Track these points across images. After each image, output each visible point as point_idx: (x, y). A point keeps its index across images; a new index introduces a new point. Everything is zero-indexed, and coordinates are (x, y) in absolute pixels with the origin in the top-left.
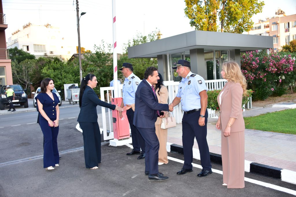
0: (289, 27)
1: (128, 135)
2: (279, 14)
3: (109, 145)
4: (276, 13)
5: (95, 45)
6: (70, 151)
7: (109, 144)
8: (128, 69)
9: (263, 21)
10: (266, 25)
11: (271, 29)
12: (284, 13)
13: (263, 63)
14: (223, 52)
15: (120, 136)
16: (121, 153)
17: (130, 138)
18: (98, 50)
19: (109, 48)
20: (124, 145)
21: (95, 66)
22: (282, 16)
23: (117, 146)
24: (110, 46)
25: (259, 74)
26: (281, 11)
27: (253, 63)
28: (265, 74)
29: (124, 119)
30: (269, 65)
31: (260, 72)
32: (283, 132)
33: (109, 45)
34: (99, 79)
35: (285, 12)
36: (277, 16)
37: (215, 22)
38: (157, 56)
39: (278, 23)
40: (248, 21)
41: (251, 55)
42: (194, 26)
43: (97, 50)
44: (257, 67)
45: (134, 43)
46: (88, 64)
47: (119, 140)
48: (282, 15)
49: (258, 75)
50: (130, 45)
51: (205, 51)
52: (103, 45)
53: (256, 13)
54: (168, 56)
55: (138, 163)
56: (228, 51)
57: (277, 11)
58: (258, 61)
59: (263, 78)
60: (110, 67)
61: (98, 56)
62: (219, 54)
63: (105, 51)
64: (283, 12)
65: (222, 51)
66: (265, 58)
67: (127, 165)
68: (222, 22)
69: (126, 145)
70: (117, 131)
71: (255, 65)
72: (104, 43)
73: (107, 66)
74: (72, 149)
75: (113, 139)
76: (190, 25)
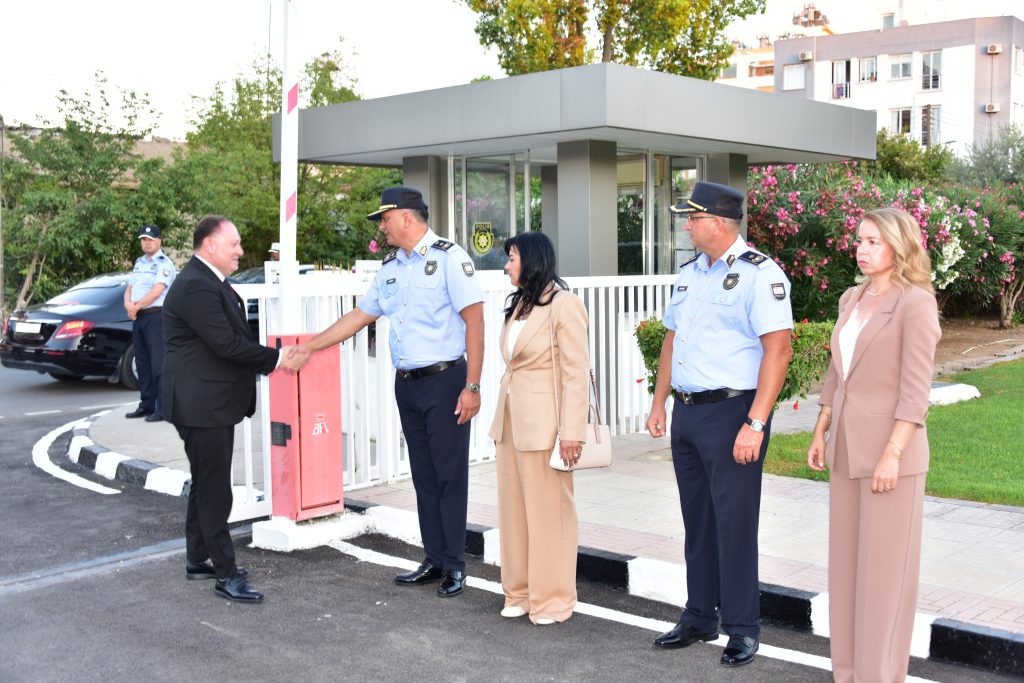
0: (848, 78)
1: (338, 502)
2: (805, 24)
3: (252, 545)
4: (796, 20)
5: (64, 92)
6: (71, 571)
7: (249, 539)
8: (409, 212)
9: (744, 47)
10: (756, 65)
11: (780, 81)
12: (825, 21)
13: (818, 218)
14: (675, 163)
15: (304, 505)
16: (330, 583)
17: (341, 513)
18: (78, 117)
19: (129, 112)
20: (322, 544)
21: (61, 187)
22: (816, 31)
23: (289, 549)
24: (134, 100)
25: (803, 261)
26: (817, 14)
27: (778, 214)
28: (822, 261)
29: (323, 430)
30: (842, 224)
31: (803, 253)
32: (974, 496)
33: (129, 98)
34: (81, 248)
35: (829, 18)
36: (800, 29)
37: (578, 32)
38: (400, 162)
39: (807, 58)
40: (711, 41)
41: (770, 178)
42: (494, 44)
43: (72, 113)
44: (793, 230)
45: (237, 96)
46: (28, 176)
47: (299, 523)
48: (820, 28)
49: (796, 264)
50: (224, 103)
51: (618, 154)
52: (102, 92)
53: (742, 15)
54: (450, 162)
55: (432, 625)
56: (702, 159)
57: (799, 11)
58: (799, 206)
59: (814, 278)
60: (135, 196)
61: (78, 142)
62: (662, 166)
63: (108, 124)
64: (821, 18)
65: (672, 157)
66: (827, 195)
67: (392, 635)
68: (607, 37)
69: (331, 545)
70: (294, 484)
71: (785, 222)
72: (103, 86)
73: (118, 189)
74: (80, 565)
75: (266, 518)
76: (478, 37)
